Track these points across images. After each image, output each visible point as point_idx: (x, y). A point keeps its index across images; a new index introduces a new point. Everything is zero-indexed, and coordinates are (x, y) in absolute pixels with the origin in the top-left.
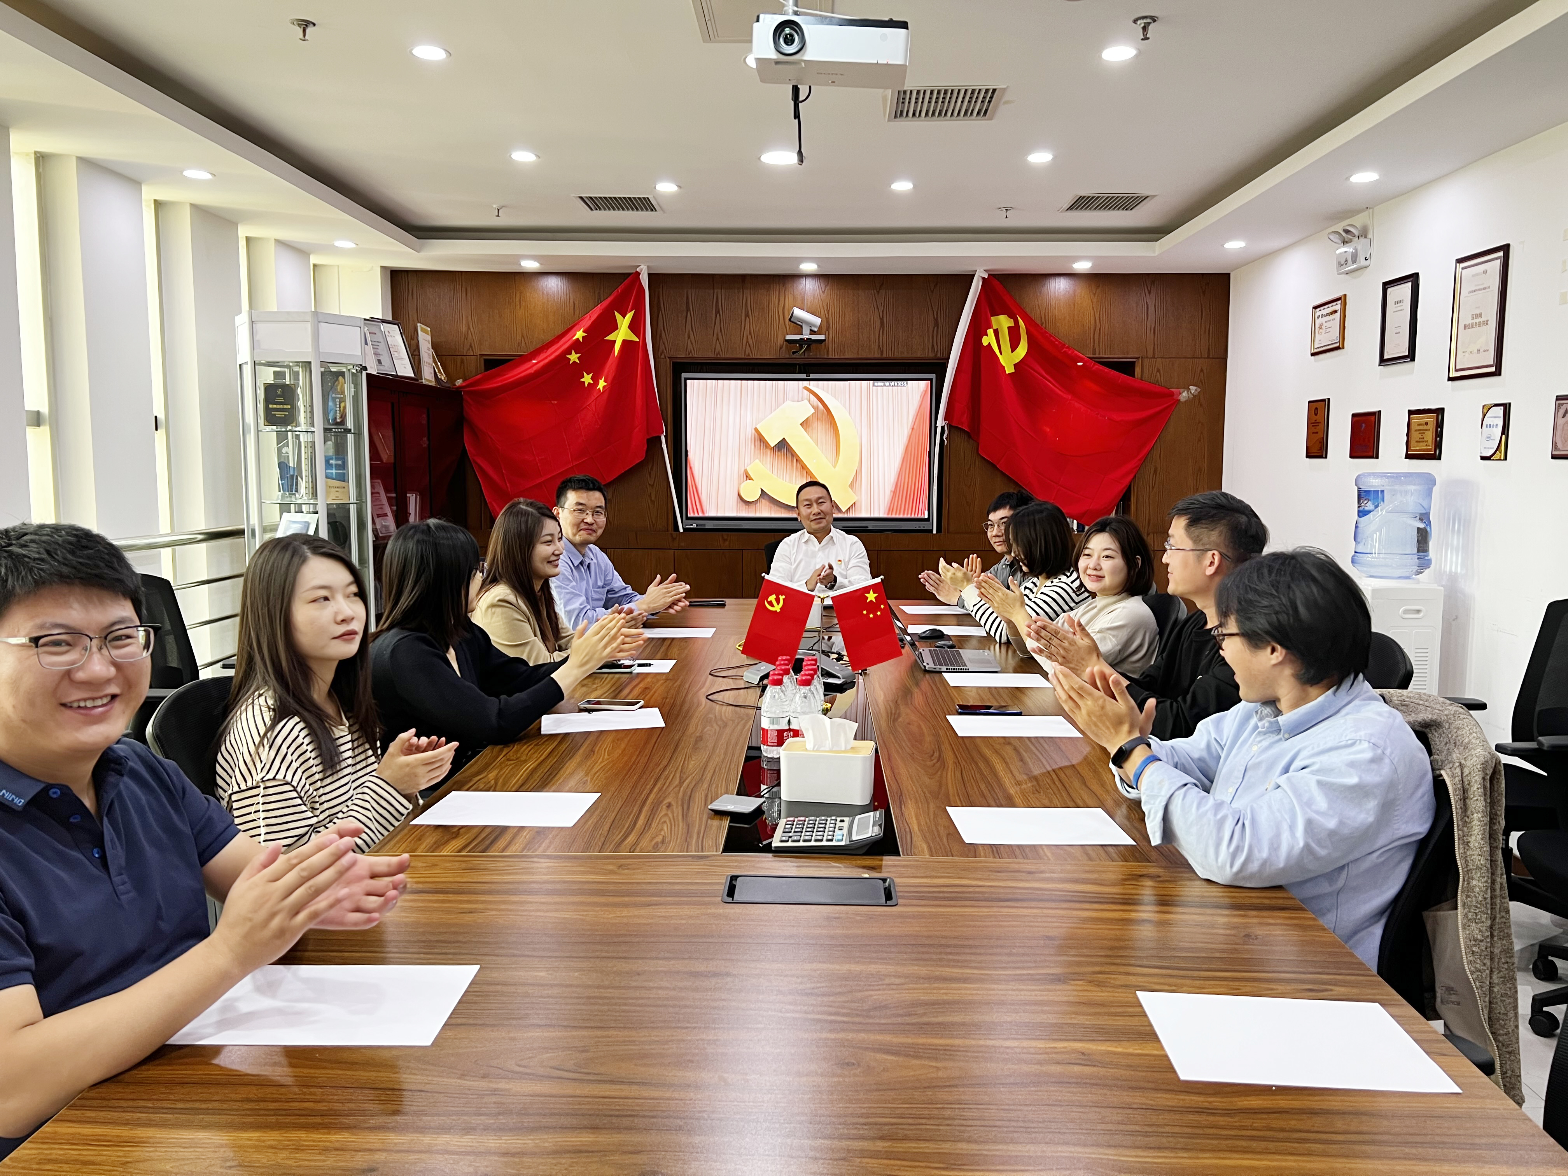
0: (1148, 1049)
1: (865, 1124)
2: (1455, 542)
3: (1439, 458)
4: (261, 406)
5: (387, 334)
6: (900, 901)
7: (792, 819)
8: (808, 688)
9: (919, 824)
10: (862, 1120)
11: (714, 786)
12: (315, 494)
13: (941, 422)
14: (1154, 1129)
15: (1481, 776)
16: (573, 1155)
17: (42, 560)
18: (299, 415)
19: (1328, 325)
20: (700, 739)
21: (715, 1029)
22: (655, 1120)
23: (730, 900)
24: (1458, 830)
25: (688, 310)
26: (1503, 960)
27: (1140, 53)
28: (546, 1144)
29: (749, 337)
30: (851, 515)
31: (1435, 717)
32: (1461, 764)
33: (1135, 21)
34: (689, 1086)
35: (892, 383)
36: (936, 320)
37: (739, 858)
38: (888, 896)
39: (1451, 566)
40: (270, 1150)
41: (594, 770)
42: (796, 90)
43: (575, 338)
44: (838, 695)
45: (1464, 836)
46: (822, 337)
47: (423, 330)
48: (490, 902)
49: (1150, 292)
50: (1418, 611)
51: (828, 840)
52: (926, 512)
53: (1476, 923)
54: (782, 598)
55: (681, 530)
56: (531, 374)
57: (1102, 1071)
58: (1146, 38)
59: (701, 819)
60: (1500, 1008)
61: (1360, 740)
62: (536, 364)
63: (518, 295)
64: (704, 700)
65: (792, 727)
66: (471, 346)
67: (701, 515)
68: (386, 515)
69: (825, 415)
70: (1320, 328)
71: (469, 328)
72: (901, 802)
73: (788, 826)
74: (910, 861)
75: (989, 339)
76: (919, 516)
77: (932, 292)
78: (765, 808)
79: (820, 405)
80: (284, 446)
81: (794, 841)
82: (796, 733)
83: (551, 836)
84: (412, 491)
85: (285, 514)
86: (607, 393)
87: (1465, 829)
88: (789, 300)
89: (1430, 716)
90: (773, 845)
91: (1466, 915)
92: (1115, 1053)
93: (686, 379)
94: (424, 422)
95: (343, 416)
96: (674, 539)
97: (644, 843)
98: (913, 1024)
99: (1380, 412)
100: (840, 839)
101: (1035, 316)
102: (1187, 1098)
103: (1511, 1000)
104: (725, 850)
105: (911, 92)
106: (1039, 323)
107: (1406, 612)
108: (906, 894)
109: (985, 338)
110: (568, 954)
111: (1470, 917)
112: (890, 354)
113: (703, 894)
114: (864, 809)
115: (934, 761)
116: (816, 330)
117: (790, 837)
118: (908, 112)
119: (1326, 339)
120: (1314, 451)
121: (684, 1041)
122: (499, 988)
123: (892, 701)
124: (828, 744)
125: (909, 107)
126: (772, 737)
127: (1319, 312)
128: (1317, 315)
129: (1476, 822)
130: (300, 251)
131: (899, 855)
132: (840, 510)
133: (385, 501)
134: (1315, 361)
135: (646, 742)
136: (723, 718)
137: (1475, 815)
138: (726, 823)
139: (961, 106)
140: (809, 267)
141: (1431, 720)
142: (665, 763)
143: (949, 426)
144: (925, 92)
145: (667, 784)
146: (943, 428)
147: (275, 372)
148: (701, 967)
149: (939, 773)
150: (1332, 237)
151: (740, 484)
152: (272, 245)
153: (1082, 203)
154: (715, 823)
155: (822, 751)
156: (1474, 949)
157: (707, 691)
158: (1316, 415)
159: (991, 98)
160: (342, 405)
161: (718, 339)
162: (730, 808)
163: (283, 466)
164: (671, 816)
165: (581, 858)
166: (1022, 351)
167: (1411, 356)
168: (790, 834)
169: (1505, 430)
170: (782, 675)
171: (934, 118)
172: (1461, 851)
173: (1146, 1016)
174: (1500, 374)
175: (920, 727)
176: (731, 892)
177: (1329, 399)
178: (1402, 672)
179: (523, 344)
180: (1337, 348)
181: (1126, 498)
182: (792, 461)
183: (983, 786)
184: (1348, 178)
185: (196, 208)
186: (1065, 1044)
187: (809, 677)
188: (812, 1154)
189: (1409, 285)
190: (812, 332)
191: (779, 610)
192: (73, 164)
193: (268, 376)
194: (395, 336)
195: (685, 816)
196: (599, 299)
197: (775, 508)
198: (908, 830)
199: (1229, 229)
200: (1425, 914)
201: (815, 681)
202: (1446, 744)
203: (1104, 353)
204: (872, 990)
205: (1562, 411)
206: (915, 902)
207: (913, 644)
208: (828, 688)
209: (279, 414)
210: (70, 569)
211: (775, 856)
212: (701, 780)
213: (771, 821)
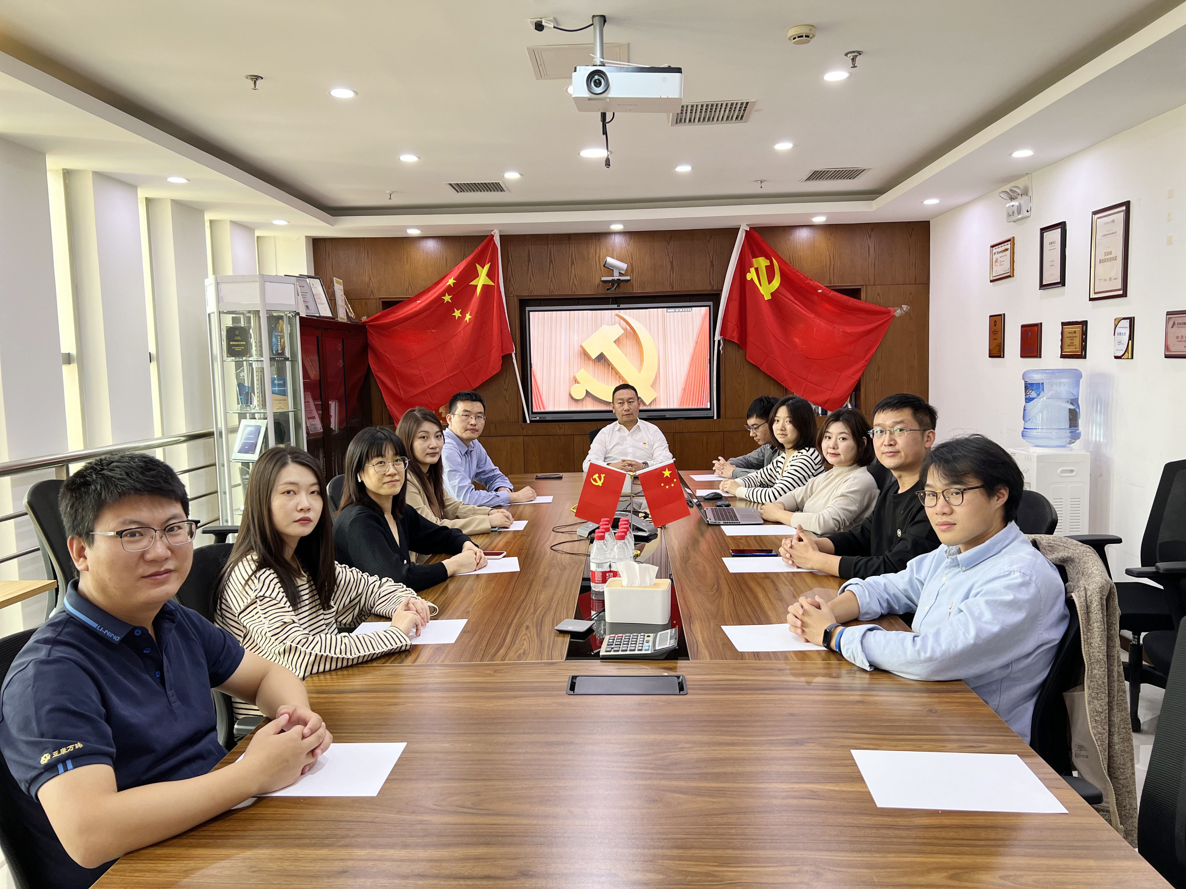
0: (856, 788)
1: (665, 839)
2: (1098, 419)
3: (1085, 357)
4: (224, 344)
5: (312, 286)
6: (689, 691)
7: (613, 635)
8: (623, 541)
9: (703, 637)
10: (664, 837)
11: (558, 613)
12: (264, 405)
13: (717, 337)
14: (858, 839)
15: (1099, 597)
16: (474, 861)
17: (123, 479)
18: (252, 348)
19: (1002, 259)
20: (547, 579)
21: (565, 779)
22: (527, 838)
23: (572, 692)
24: (1084, 635)
25: (529, 260)
26: (1122, 726)
27: (851, 74)
28: (457, 855)
29: (575, 279)
30: (653, 407)
31: (1070, 555)
32: (1085, 589)
33: (846, 55)
34: (548, 816)
35: (681, 310)
36: (712, 262)
37: (577, 664)
38: (681, 688)
39: (1096, 437)
40: (279, 861)
41: (474, 603)
42: (604, 115)
43: (448, 284)
44: (647, 544)
45: (1088, 639)
46: (628, 278)
47: (337, 282)
48: (407, 698)
49: (870, 237)
50: (1072, 471)
51: (639, 650)
52: (709, 404)
53: (1098, 700)
54: (603, 476)
55: (528, 422)
56: (416, 311)
57: (824, 803)
58: (854, 67)
59: (550, 637)
60: (1119, 760)
61: (1014, 571)
62: (420, 304)
63: (405, 254)
64: (549, 550)
65: (612, 570)
66: (372, 292)
67: (542, 410)
68: (314, 418)
69: (631, 334)
70: (996, 262)
71: (370, 279)
72: (690, 622)
73: (610, 641)
74: (696, 663)
75: (751, 275)
76: (704, 407)
77: (709, 241)
78: (594, 628)
79: (628, 327)
80: (240, 372)
81: (615, 651)
82: (615, 574)
83: (446, 651)
84: (333, 399)
85: (243, 420)
86: (472, 324)
87: (1089, 634)
88: (603, 252)
89: (1066, 554)
90: (601, 654)
91: (1090, 695)
92: (833, 791)
93: (529, 311)
94: (340, 349)
95: (283, 349)
96: (523, 429)
97: (511, 654)
98: (697, 774)
99: (1041, 324)
100: (647, 649)
101: (785, 258)
102: (881, 819)
103: (1129, 755)
104: (566, 659)
105: (687, 106)
106: (789, 263)
107: (1063, 471)
108: (693, 687)
109: (748, 274)
110: (463, 732)
111: (1093, 696)
112: (678, 288)
113: (553, 689)
114: (664, 627)
115: (714, 592)
116: (623, 272)
117: (612, 648)
118: (685, 119)
119: (1002, 269)
120: (995, 352)
121: (544, 787)
122: (418, 755)
123: (684, 548)
124: (638, 582)
125: (686, 116)
126: (598, 577)
127: (995, 250)
128: (994, 252)
129: (1096, 629)
130: (247, 228)
131: (689, 660)
132: (644, 404)
133: (313, 407)
134: (993, 286)
135: (509, 583)
136: (564, 563)
137: (1096, 624)
138: (567, 639)
139: (724, 114)
140: (617, 227)
141: (1068, 557)
142: (522, 597)
143: (724, 340)
144: (697, 106)
145: (525, 612)
146: (719, 341)
147: (233, 317)
148: (553, 738)
149: (717, 601)
150: (1002, 195)
151: (570, 387)
152: (228, 226)
153: (816, 175)
154: (560, 639)
155: (634, 587)
156: (1096, 718)
157: (551, 544)
158: (995, 325)
159: (746, 107)
160: (282, 340)
161: (552, 281)
162: (570, 628)
163: (240, 385)
164: (529, 635)
165: (469, 666)
166: (776, 283)
167: (1062, 282)
168: (613, 646)
169: (1131, 337)
170: (604, 532)
171: (704, 123)
172: (1086, 649)
173: (856, 765)
174: (1126, 296)
175: (704, 567)
176: (572, 687)
177: (1004, 314)
178: (1049, 520)
179: (410, 290)
180: (1009, 277)
181: (857, 389)
182: (609, 369)
183: (749, 610)
184: (1011, 154)
185: (177, 204)
186: (801, 785)
187: (623, 534)
188: (631, 858)
189: (1058, 232)
190: (621, 274)
191: (601, 485)
192: (90, 176)
193: (228, 321)
194: (317, 287)
195: (539, 635)
196: (464, 255)
197: (596, 403)
198: (695, 642)
199: (926, 190)
200: (1064, 694)
201: (628, 536)
202: (1077, 574)
203: (838, 283)
204: (670, 752)
205: (1171, 323)
206: (700, 692)
207: (699, 506)
208: (637, 539)
209: (237, 349)
210: (141, 485)
211: (602, 662)
212: (549, 609)
213: (599, 636)
